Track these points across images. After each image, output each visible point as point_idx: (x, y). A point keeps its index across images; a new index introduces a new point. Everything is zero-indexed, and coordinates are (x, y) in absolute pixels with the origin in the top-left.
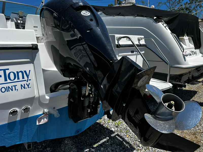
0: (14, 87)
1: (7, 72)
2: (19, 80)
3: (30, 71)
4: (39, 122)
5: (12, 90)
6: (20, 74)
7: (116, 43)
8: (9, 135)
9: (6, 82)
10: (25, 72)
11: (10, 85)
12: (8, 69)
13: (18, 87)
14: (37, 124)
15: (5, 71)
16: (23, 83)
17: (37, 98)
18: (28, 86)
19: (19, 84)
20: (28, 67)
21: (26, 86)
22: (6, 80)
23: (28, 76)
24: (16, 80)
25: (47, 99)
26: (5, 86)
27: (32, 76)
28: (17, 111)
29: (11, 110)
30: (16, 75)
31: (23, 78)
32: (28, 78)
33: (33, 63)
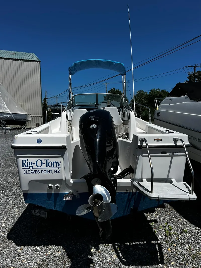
0: (50, 171)
1: (48, 161)
2: (53, 167)
3: (60, 162)
4: (66, 198)
5: (49, 173)
6: (55, 163)
7: (139, 144)
8: (48, 201)
9: (47, 167)
10: (58, 162)
11: (49, 169)
12: (49, 160)
13: (53, 171)
14: (64, 199)
15: (47, 160)
16: (56, 169)
17: (64, 180)
18: (59, 172)
19: (53, 170)
20: (60, 160)
21: (57, 172)
22: (47, 166)
23: (59, 165)
24: (52, 167)
25: (71, 183)
26: (46, 169)
27: (62, 165)
28: (51, 187)
29: (49, 185)
30: (53, 164)
31: (56, 166)
32: (59, 166)
33: (63, 157)
